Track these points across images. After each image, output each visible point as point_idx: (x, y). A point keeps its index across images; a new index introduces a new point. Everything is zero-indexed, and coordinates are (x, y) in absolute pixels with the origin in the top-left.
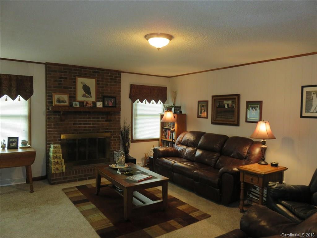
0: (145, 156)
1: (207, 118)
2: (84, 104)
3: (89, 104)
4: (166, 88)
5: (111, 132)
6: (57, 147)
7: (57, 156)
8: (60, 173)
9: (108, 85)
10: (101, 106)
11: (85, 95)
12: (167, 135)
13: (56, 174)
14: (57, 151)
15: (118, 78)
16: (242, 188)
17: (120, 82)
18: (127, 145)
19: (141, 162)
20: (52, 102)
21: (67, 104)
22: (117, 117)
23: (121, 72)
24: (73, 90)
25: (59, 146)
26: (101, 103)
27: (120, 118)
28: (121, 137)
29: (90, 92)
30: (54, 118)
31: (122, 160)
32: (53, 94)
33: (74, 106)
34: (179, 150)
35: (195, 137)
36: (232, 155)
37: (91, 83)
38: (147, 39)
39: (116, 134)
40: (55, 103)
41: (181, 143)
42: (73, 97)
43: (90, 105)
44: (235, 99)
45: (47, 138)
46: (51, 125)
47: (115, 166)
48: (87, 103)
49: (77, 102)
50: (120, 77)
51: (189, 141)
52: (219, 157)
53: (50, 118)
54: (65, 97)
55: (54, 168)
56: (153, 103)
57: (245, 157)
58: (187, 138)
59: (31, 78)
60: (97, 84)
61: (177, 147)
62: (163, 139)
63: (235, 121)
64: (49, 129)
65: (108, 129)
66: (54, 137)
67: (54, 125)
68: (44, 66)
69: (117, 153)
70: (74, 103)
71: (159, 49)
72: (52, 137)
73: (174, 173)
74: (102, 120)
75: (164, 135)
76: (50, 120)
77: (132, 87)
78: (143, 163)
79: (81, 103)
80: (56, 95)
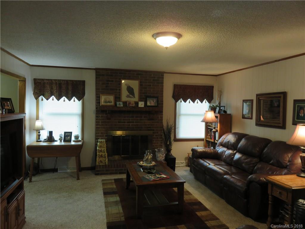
0: (188, 156)
1: (251, 118)
2: (127, 104)
3: (131, 104)
4: (213, 87)
5: (153, 130)
6: (102, 142)
7: (101, 150)
8: (104, 165)
9: (150, 85)
10: (143, 106)
11: (129, 95)
12: (212, 135)
13: (100, 166)
14: (102, 146)
15: (161, 79)
16: (270, 202)
17: (163, 83)
18: (168, 143)
19: (185, 162)
20: (99, 103)
21: (112, 104)
22: (159, 116)
23: (164, 73)
24: (118, 91)
25: (104, 141)
26: (143, 103)
27: (162, 117)
28: (163, 135)
29: (134, 93)
30: (102, 117)
31: (148, 157)
32: (101, 95)
33: (118, 106)
34: (219, 152)
35: (235, 139)
36: (272, 162)
37: (135, 84)
38: (155, 39)
39: (158, 133)
40: (102, 103)
41: (223, 145)
42: (118, 98)
43: (133, 104)
44: (280, 97)
45: (96, 133)
46: (99, 122)
47: (143, 163)
48: (129, 103)
49: (122, 102)
50: (163, 78)
51: (230, 143)
52: (257, 163)
53: (98, 117)
54: (111, 98)
55: (98, 161)
56: (197, 103)
57: (285, 166)
58: (228, 139)
59: (83, 82)
60: (141, 85)
61: (217, 149)
62: (207, 139)
63: (280, 123)
64: (97, 126)
65: (150, 127)
66: (102, 133)
67: (102, 122)
68: (94, 71)
69: (157, 150)
70: (118, 103)
71: (167, 48)
72: (100, 133)
73: (207, 176)
74: (145, 118)
75: (209, 136)
76: (98, 118)
77: (175, 86)
78: (186, 162)
79: (125, 103)
80: (102, 96)
